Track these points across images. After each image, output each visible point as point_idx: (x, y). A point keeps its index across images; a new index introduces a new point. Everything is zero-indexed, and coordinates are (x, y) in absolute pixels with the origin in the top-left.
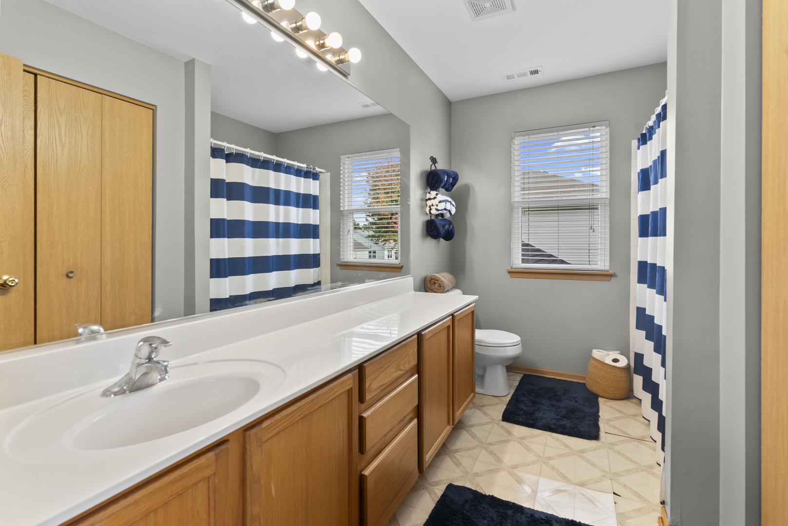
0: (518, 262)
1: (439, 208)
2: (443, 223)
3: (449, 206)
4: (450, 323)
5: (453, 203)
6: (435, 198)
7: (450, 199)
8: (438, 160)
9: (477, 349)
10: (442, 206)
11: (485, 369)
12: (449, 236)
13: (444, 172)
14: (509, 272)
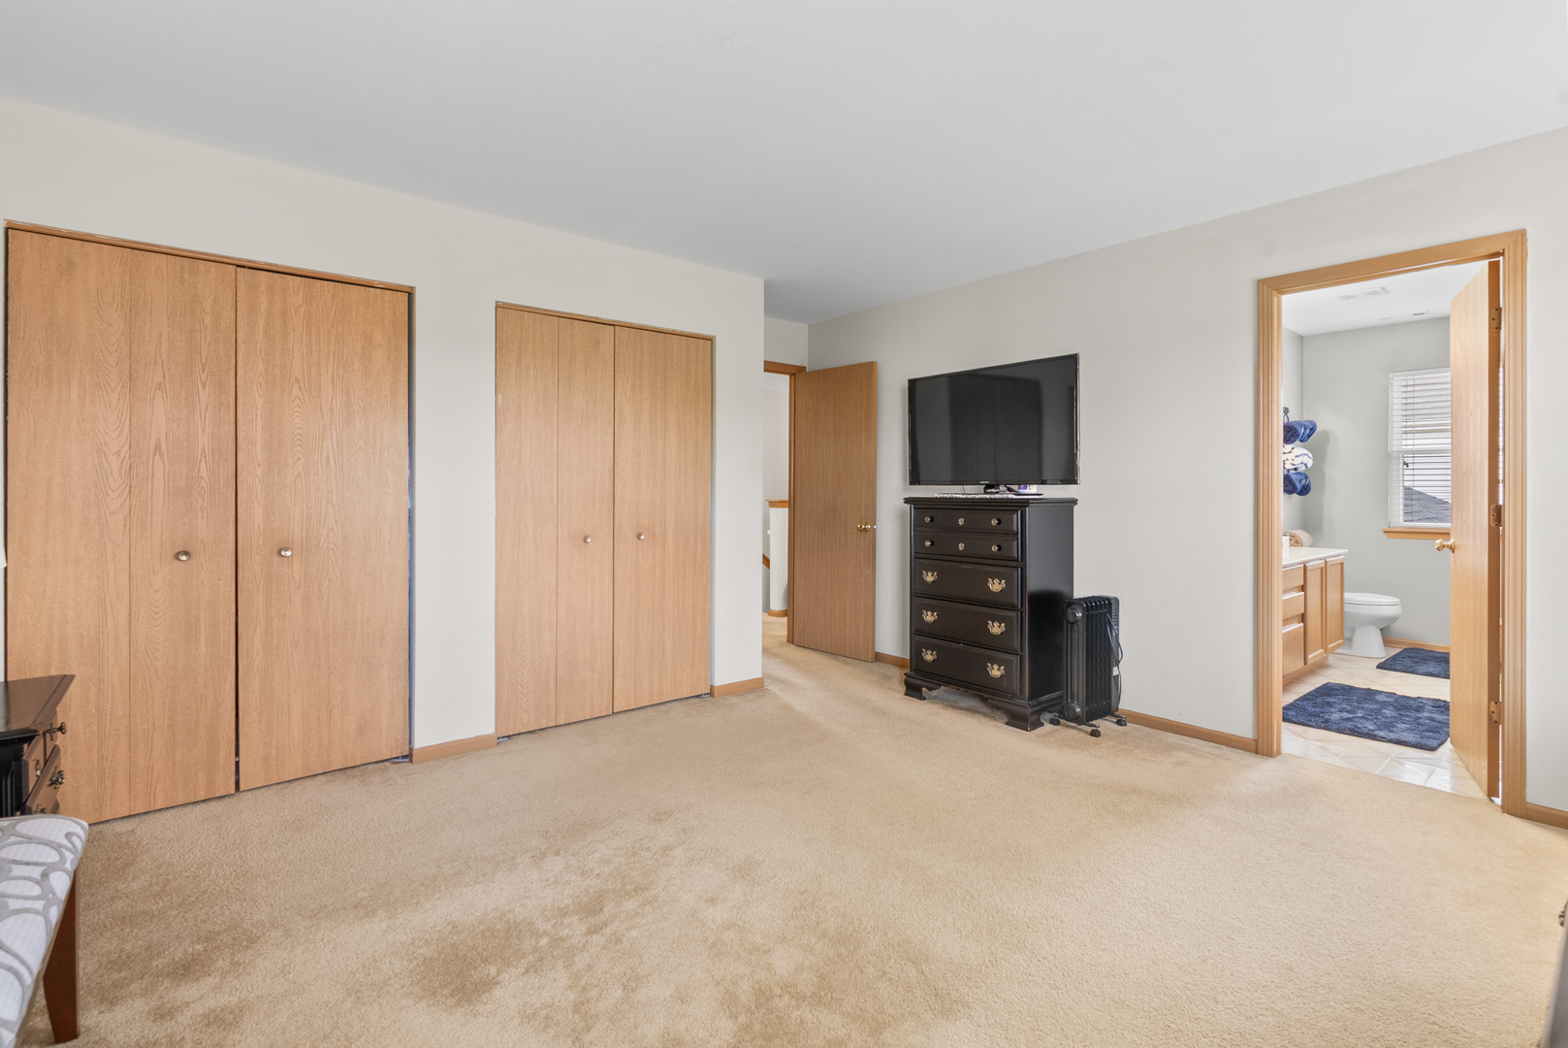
0: (1399, 520)
1: (1294, 462)
2: (1299, 477)
3: (1306, 460)
4: (1323, 565)
5: (1311, 455)
6: (1290, 452)
7: (1306, 452)
8: (1290, 410)
9: (1347, 608)
10: (1297, 461)
11: (1353, 630)
12: (1304, 491)
13: (1300, 424)
14: (1385, 532)
